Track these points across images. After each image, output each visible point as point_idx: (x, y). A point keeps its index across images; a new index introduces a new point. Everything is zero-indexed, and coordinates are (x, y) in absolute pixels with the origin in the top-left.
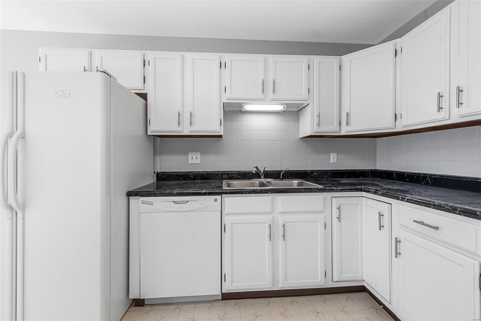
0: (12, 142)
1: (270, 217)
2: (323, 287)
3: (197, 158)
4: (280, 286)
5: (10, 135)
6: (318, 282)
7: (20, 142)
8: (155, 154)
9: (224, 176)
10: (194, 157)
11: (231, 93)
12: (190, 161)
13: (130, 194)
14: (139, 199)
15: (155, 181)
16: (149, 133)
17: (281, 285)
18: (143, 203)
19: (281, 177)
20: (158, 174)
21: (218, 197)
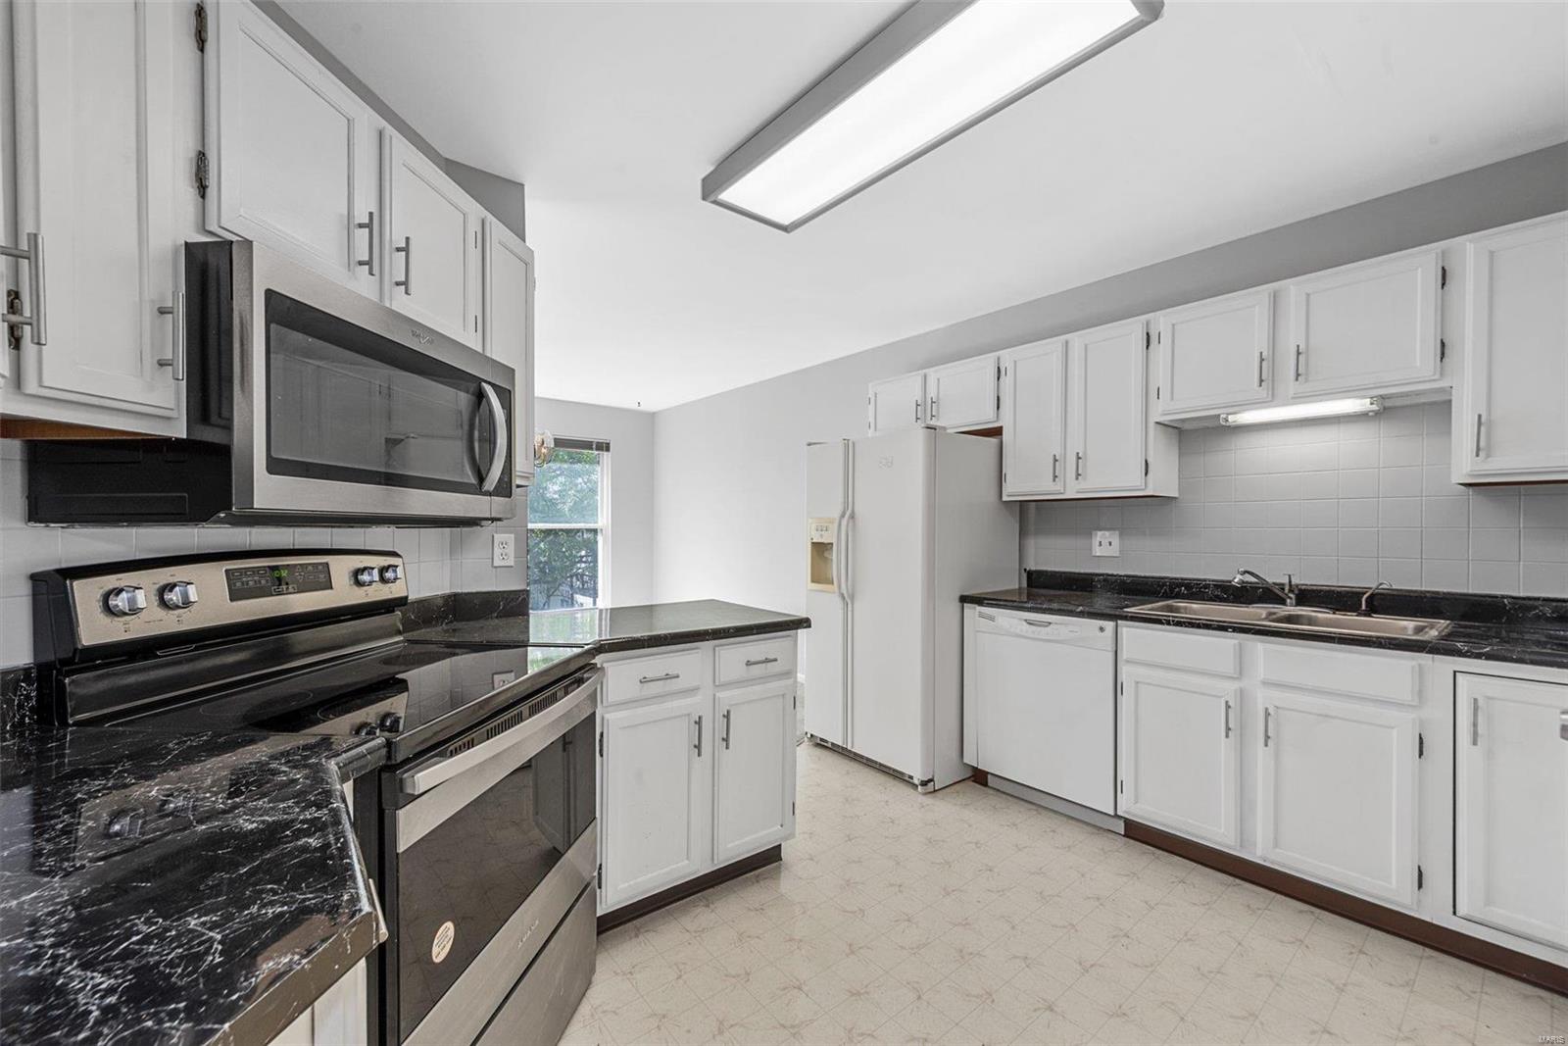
0: (844, 522)
1: (1231, 687)
2: (1406, 913)
3: (1110, 544)
4: (1259, 853)
5: (843, 516)
6: (1392, 890)
7: (851, 521)
8: (1023, 533)
9: (1177, 590)
10: (1105, 543)
11: (1172, 399)
12: (1098, 551)
13: (964, 599)
14: (975, 608)
15: (1025, 584)
16: (1005, 498)
17: (1260, 851)
18: (981, 615)
19: (1364, 607)
20: (1030, 574)
21: (1109, 625)
